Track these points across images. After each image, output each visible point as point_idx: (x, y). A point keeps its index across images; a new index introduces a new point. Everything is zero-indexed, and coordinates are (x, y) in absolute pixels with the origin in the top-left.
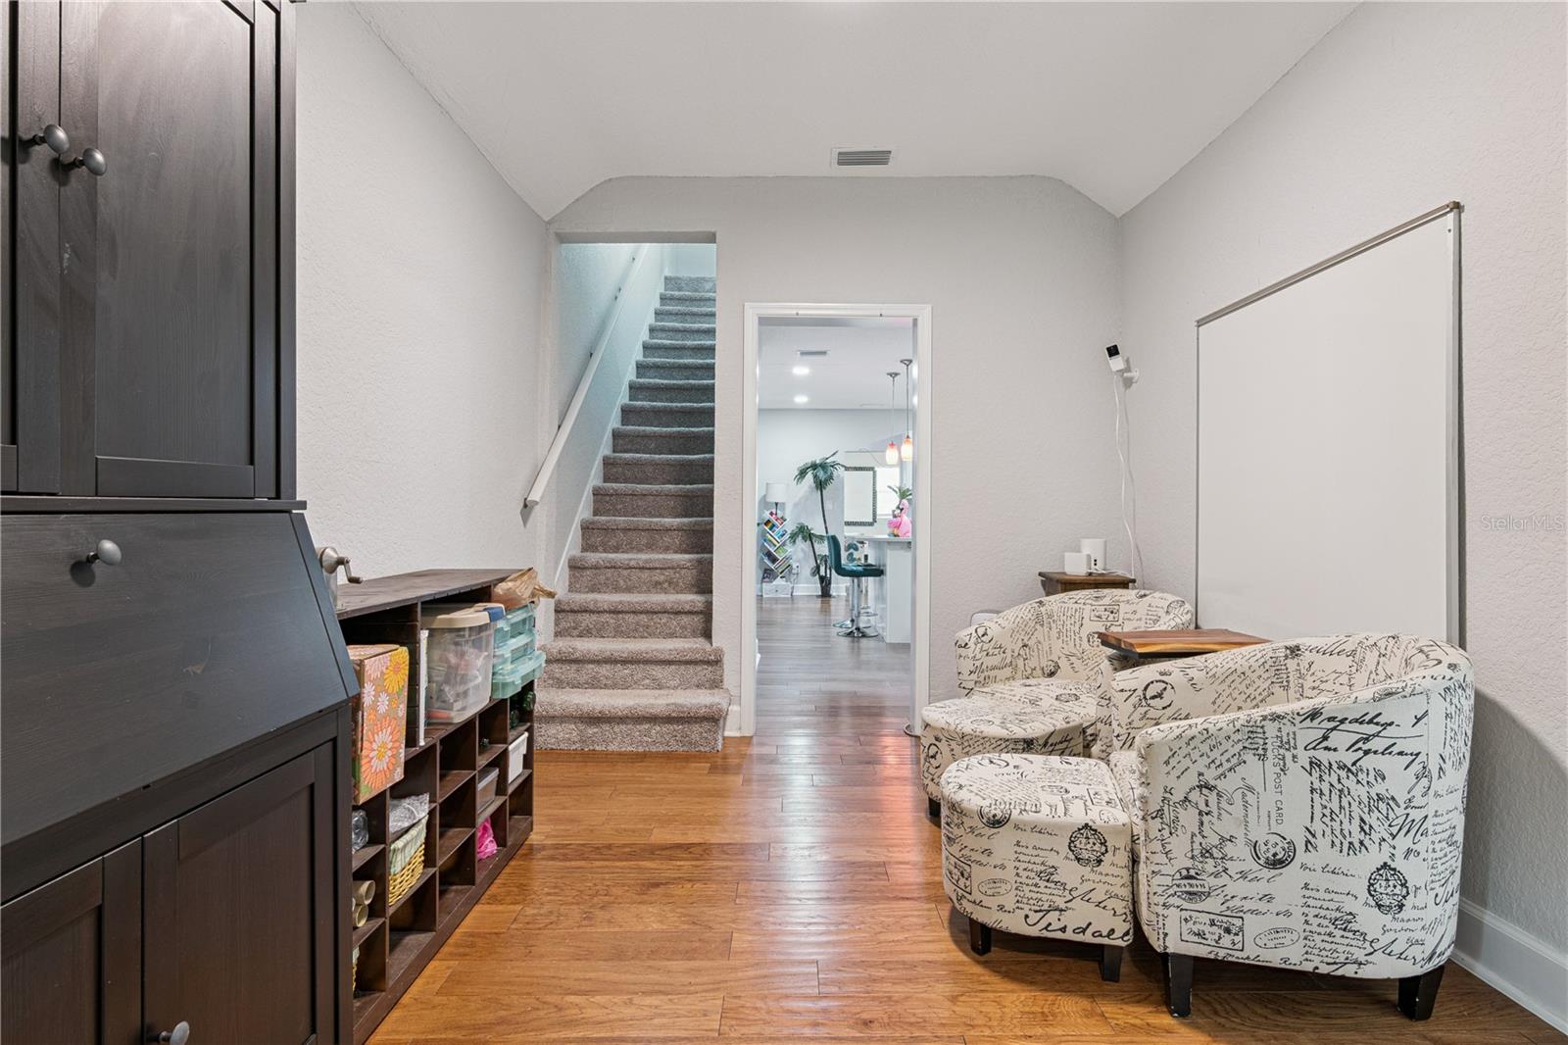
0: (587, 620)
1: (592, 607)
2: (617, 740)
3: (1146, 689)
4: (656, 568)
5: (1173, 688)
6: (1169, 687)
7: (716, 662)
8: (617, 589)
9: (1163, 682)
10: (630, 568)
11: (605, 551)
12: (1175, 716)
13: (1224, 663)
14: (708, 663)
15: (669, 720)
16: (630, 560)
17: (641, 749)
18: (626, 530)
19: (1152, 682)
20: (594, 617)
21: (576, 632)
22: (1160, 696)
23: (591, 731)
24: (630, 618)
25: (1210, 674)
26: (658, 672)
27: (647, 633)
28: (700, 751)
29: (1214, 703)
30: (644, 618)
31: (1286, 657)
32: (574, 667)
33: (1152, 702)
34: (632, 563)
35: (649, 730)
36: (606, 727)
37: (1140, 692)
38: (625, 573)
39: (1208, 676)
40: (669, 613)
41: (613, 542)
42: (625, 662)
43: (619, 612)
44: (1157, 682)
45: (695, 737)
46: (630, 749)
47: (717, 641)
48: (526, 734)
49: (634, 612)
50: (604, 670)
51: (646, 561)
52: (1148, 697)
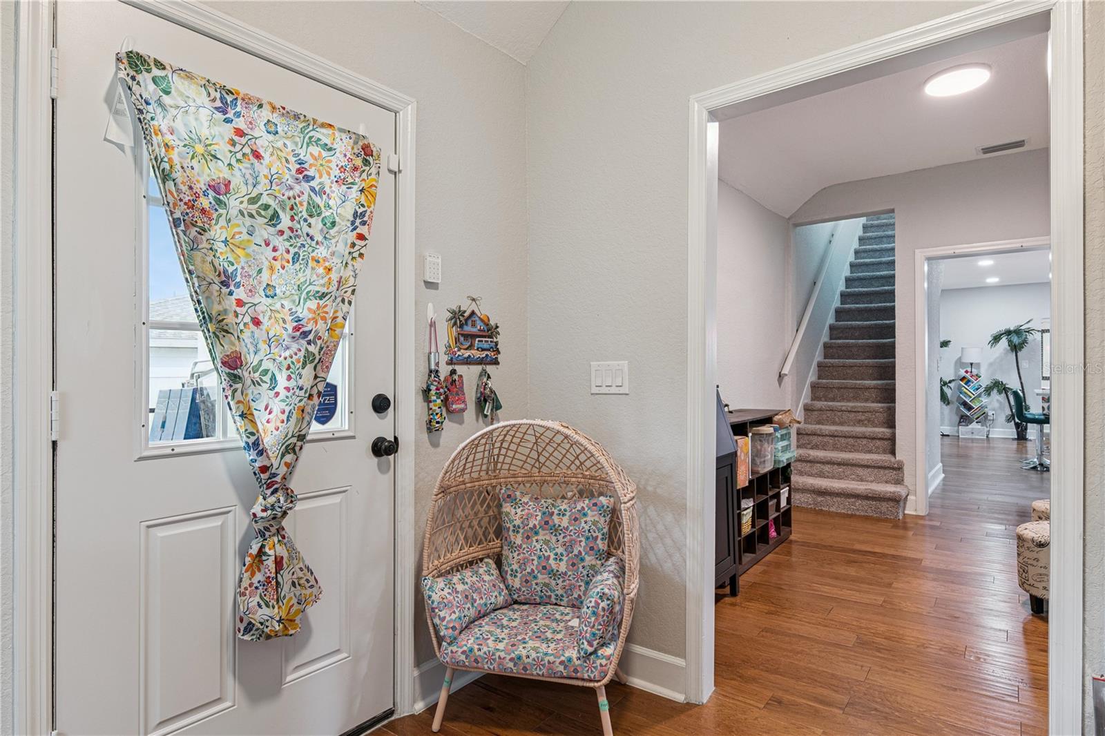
0: (815, 440)
1: (819, 432)
2: (836, 506)
4: (859, 412)
7: (899, 468)
8: (834, 423)
10: (842, 411)
11: (826, 401)
14: (893, 469)
15: (867, 498)
16: (842, 406)
17: (849, 512)
18: (839, 388)
20: (820, 438)
21: (809, 446)
23: (820, 499)
24: (843, 440)
26: (860, 471)
27: (853, 449)
28: (887, 518)
30: (851, 441)
32: (809, 464)
34: (844, 408)
35: (854, 502)
36: (828, 498)
38: (839, 414)
40: (867, 438)
41: (831, 395)
42: (839, 464)
43: (835, 436)
45: (884, 509)
46: (843, 511)
47: (900, 456)
48: (788, 488)
49: (845, 437)
50: (827, 468)
51: (852, 407)
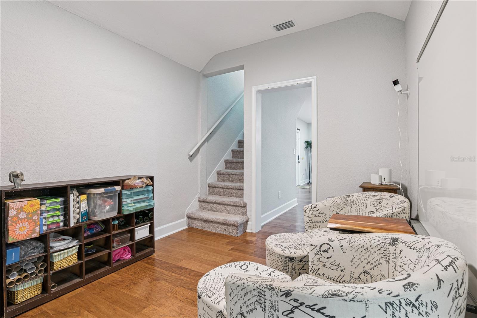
0: (216, 190)
1: (217, 186)
2: (212, 228)
3: (321, 246)
4: (239, 175)
5: (333, 249)
6: (331, 248)
7: (244, 206)
8: (229, 181)
9: (329, 245)
10: (232, 175)
11: (231, 169)
12: (333, 263)
13: (359, 241)
14: (241, 207)
15: (223, 224)
17: (216, 232)
18: (236, 163)
19: (324, 244)
20: (218, 189)
21: (213, 194)
22: (326, 251)
23: (204, 224)
24: (228, 190)
25: (351, 245)
26: (228, 208)
27: (227, 195)
28: (232, 236)
29: (352, 261)
30: (231, 191)
31: (390, 243)
32: (207, 204)
33: (323, 254)
34: (233, 173)
35: (218, 226)
36: (208, 223)
37: (318, 248)
38: (231, 176)
39: (350, 246)
40: (237, 189)
41: (233, 166)
42: (219, 204)
43: (224, 188)
44: (326, 244)
45: (231, 231)
46: (214, 231)
47: (245, 199)
48: (150, 224)
49: (228, 189)
50: (214, 206)
51: (236, 173)
52: (321, 251)
